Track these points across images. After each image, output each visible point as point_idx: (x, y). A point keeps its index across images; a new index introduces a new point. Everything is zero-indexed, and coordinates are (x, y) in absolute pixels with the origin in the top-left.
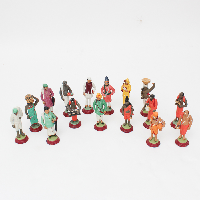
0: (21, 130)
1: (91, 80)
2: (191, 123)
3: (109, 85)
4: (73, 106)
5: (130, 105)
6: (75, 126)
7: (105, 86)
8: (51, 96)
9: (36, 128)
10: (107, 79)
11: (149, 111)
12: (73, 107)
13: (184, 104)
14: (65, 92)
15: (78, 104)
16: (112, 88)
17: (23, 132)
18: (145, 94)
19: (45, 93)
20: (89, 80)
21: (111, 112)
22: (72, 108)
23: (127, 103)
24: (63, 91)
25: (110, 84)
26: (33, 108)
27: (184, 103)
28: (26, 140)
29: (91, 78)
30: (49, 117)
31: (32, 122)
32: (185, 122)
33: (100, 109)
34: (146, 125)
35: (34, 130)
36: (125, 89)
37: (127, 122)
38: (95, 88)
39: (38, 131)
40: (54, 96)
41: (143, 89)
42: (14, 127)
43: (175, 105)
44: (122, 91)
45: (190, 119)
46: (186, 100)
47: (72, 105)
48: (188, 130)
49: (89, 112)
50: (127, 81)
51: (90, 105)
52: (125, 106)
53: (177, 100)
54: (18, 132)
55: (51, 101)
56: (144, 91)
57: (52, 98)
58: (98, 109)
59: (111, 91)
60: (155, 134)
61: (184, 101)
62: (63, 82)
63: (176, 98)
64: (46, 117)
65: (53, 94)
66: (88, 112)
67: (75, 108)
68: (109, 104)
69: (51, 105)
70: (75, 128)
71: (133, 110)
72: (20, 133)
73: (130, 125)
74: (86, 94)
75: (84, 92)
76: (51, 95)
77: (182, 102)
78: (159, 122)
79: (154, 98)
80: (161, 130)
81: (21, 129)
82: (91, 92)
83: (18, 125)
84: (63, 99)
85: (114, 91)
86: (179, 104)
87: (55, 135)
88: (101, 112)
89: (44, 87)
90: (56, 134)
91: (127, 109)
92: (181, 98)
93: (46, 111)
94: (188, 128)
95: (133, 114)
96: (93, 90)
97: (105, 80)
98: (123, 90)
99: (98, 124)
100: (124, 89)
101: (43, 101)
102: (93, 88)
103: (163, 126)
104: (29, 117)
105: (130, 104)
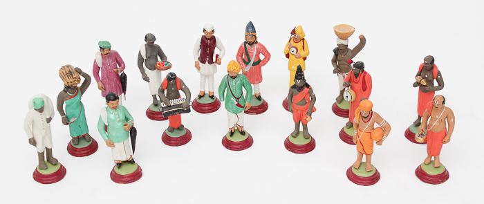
0: (49, 151)
1: (213, 31)
2: (452, 126)
3: (257, 42)
4: (173, 91)
5: (306, 88)
6: (176, 139)
7: (247, 45)
8: (118, 71)
9: (83, 147)
10: (251, 28)
11: (353, 100)
12: (173, 94)
13: (436, 84)
14: (152, 61)
15: (185, 86)
16: (263, 50)
17: (54, 155)
18: (342, 62)
19: (103, 64)
20: (209, 30)
21: (262, 108)
22: (170, 97)
23: (299, 82)
24: (145, 58)
25: (258, 40)
26: (77, 97)
27: (435, 81)
28: (60, 174)
29: (213, 27)
30: (117, 116)
31: (75, 133)
32: (438, 124)
33: (238, 99)
34: (345, 136)
35: (77, 153)
36: (295, 50)
37: (301, 129)
38: (223, 51)
39: (87, 154)
40: (125, 71)
41: (337, 52)
42: (33, 142)
43: (415, 86)
44: (288, 56)
45: (449, 116)
46: (439, 73)
47: (169, 88)
48: (445, 142)
49: (210, 108)
50: (298, 31)
51: (211, 91)
52: (296, 91)
53: (419, 74)
54: (41, 155)
55: (118, 82)
56: (339, 55)
57: (120, 74)
58: (233, 99)
59: (262, 57)
60: (366, 154)
61: (436, 77)
62: (146, 38)
63: (417, 70)
64: (112, 116)
65: (123, 65)
66: (207, 108)
67: (178, 96)
68: (257, 89)
69: (119, 91)
70: (177, 145)
71: (314, 99)
72: (47, 157)
73: (307, 136)
74: (201, 64)
75: (197, 60)
76: (118, 67)
77: (430, 78)
78: (376, 125)
79: (363, 71)
80: (380, 143)
81: (49, 147)
82: (214, 60)
84: (146, 79)
85: (268, 56)
86: (424, 83)
87: (131, 162)
88: (238, 105)
89: (102, 49)
90: (133, 157)
91: (299, 96)
92: (429, 70)
93: (111, 102)
94: (446, 139)
95: (313, 110)
96: (217, 56)
97: (247, 31)
98: (290, 55)
99: (232, 134)
100: (291, 51)
101: (98, 81)
102: (216, 51)
103: (386, 133)
104: (66, 121)
105: (308, 86)
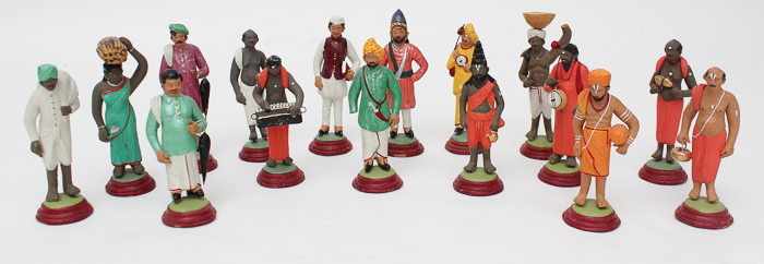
0: (67, 170)
1: (343, 26)
2: (734, 123)
3: (407, 42)
4: (275, 91)
5: (489, 82)
7: (394, 45)
8: (196, 75)
10: (399, 19)
12: (276, 96)
14: (251, 72)
16: (416, 55)
18: (537, 68)
19: (174, 60)
20: (337, 24)
21: (414, 149)
22: (270, 100)
24: (241, 67)
25: (409, 37)
26: (123, 92)
28: (82, 211)
29: (343, 20)
30: (177, 108)
31: (118, 158)
33: (379, 105)
34: (550, 175)
36: (464, 60)
41: (527, 55)
42: (37, 148)
43: (652, 92)
44: (452, 72)
45: (732, 104)
49: (335, 147)
55: (196, 91)
56: (532, 58)
57: (200, 80)
58: (371, 104)
59: (415, 67)
60: (598, 176)
61: (684, 76)
62: (244, 36)
65: (205, 68)
66: (331, 148)
67: (284, 100)
71: (501, 103)
73: (489, 169)
74: (324, 80)
75: (319, 75)
77: (677, 77)
80: (623, 149)
81: (66, 163)
83: (55, 144)
84: (241, 99)
85: (424, 65)
86: (668, 83)
88: (379, 115)
89: (173, 33)
92: (674, 64)
93: (169, 81)
94: (727, 149)
95: (500, 124)
97: (394, 20)
98: (457, 69)
99: (369, 168)
100: (458, 61)
103: (633, 132)
104: (105, 136)
